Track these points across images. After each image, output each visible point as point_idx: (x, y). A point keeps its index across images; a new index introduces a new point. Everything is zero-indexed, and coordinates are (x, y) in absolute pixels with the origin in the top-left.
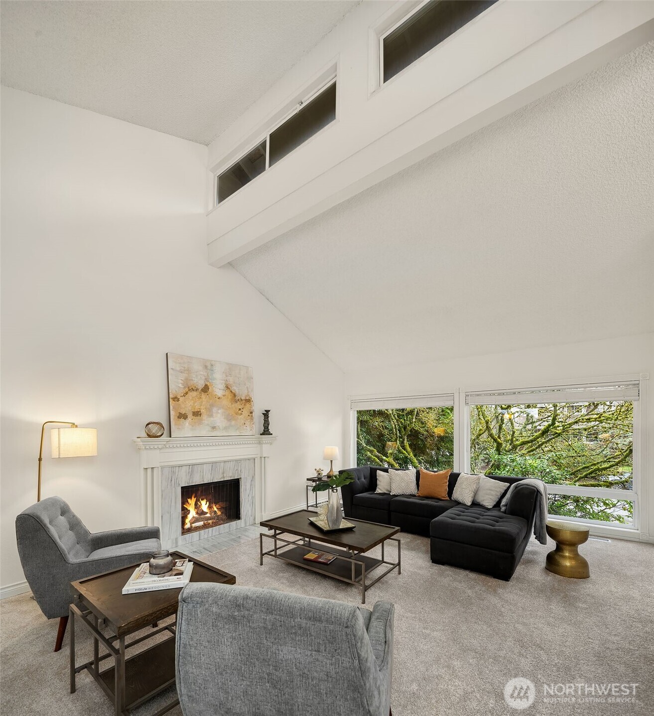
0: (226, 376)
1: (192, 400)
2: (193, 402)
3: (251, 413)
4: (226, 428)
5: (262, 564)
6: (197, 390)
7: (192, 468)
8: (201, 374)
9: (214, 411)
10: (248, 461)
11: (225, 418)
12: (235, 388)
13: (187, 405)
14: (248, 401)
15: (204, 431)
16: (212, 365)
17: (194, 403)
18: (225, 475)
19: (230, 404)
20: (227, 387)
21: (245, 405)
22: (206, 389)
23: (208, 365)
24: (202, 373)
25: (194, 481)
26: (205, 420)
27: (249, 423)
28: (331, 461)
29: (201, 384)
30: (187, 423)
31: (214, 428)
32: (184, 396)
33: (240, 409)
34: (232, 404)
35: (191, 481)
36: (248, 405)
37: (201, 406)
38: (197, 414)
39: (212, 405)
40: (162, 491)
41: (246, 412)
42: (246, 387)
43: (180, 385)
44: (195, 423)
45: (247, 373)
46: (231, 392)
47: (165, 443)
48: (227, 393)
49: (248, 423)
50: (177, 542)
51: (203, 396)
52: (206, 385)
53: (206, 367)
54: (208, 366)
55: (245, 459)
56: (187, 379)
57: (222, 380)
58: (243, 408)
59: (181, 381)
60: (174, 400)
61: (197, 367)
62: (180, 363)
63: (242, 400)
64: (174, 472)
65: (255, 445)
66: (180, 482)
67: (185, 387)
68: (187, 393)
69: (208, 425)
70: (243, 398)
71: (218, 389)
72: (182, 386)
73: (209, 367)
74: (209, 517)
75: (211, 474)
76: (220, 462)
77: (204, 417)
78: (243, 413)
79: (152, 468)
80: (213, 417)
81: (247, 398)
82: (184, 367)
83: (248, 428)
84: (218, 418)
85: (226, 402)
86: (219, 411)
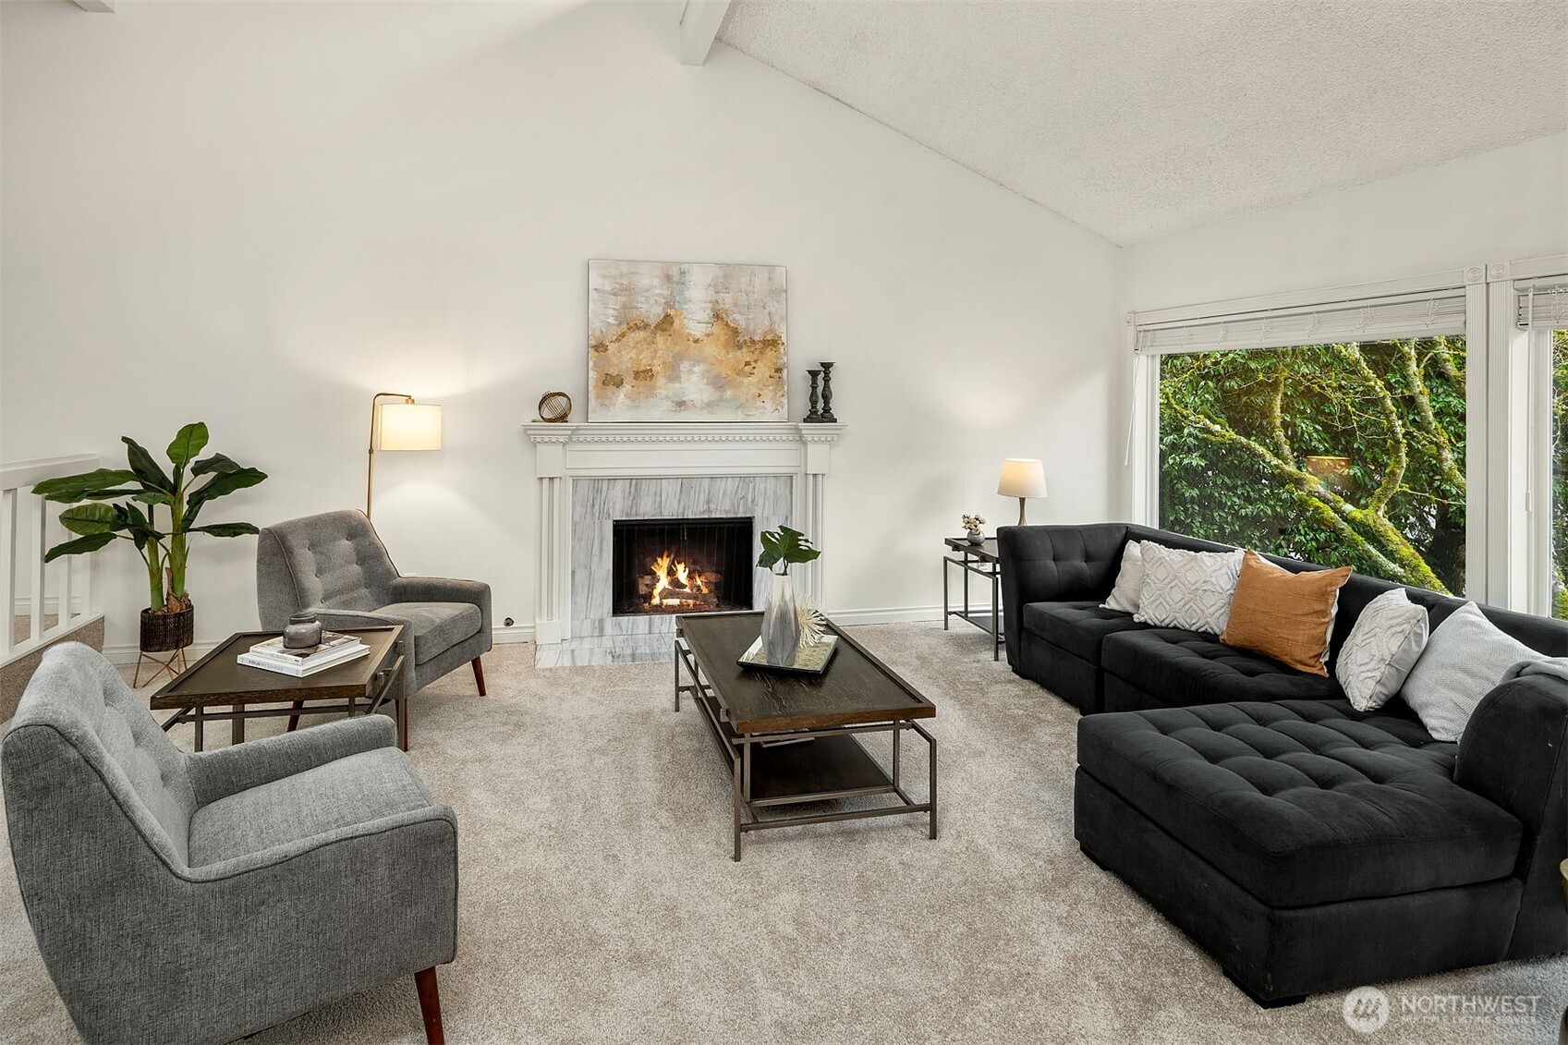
0: (716, 293)
1: (634, 347)
2: (635, 351)
3: (779, 370)
4: (710, 406)
5: (677, 710)
6: (646, 326)
7: (636, 485)
8: (657, 295)
9: (682, 368)
10: (773, 480)
11: (708, 384)
12: (737, 316)
13: (624, 358)
14: (772, 343)
15: (658, 410)
16: (682, 273)
17: (637, 355)
18: (712, 506)
19: (724, 352)
20: (717, 316)
21: (761, 353)
22: (666, 323)
23: (675, 272)
24: (658, 291)
25: (642, 511)
26: (660, 388)
27: (771, 395)
28: (1022, 501)
29: (654, 312)
30: (621, 396)
31: (681, 404)
32: (618, 340)
33: (747, 364)
34: (728, 352)
35: (634, 512)
36: (770, 354)
37: (653, 358)
38: (644, 375)
39: (679, 358)
40: (575, 524)
41: (763, 370)
42: (767, 311)
43: (611, 320)
44: (639, 393)
45: (770, 279)
46: (727, 325)
47: (570, 432)
48: (717, 329)
49: (768, 394)
50: (602, 629)
51: (660, 339)
52: (667, 316)
53: (668, 278)
54: (674, 278)
55: (766, 476)
56: (625, 307)
57: (706, 302)
58: (756, 361)
59: (613, 312)
60: (596, 350)
61: (648, 279)
62: (614, 277)
63: (753, 342)
64: (599, 491)
65: (789, 446)
66: (611, 511)
67: (620, 324)
68: (623, 335)
69: (667, 398)
70: (757, 338)
71: (695, 321)
72: (614, 322)
73: (676, 277)
74: (687, 593)
75: (679, 501)
76: (702, 477)
77: (661, 381)
78: (755, 371)
79: (551, 479)
80: (680, 382)
81: (769, 338)
82: (623, 284)
83: (769, 405)
84: (694, 385)
85: (713, 350)
86: (696, 369)
